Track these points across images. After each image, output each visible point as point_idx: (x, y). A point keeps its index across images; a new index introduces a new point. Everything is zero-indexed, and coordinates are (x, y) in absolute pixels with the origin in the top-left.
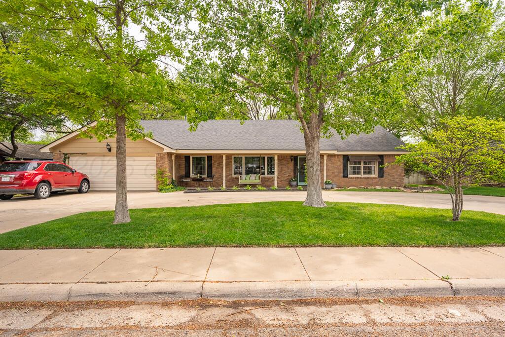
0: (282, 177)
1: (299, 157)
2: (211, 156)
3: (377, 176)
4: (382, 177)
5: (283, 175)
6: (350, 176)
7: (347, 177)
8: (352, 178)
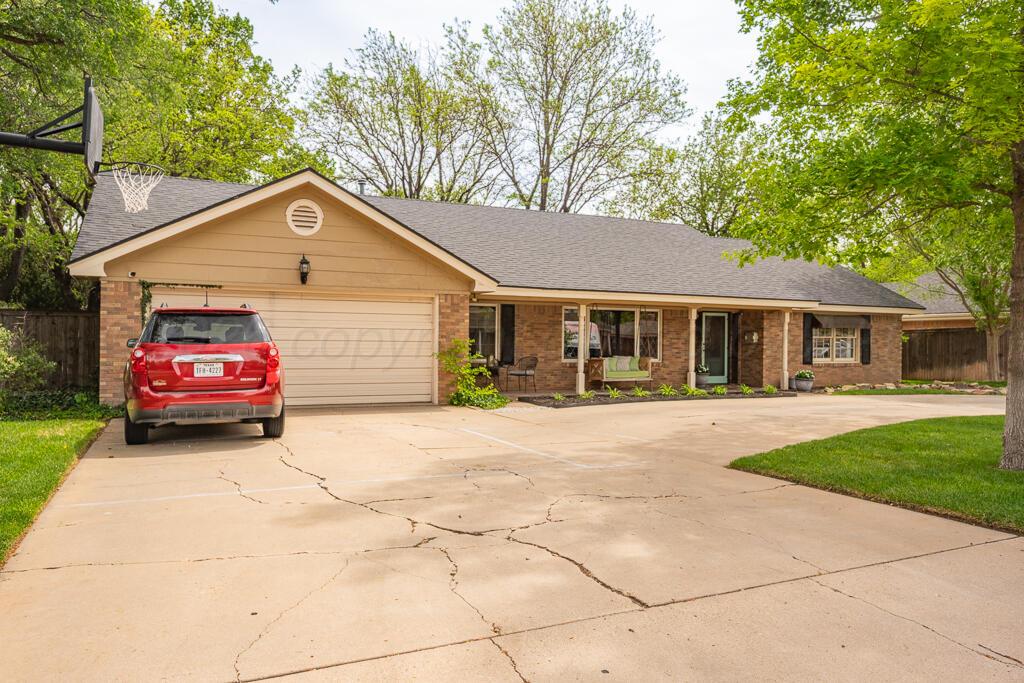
0: (672, 363)
1: (704, 315)
2: (513, 307)
3: (859, 361)
4: (868, 363)
5: (674, 359)
6: (816, 361)
7: (810, 363)
8: (819, 366)
